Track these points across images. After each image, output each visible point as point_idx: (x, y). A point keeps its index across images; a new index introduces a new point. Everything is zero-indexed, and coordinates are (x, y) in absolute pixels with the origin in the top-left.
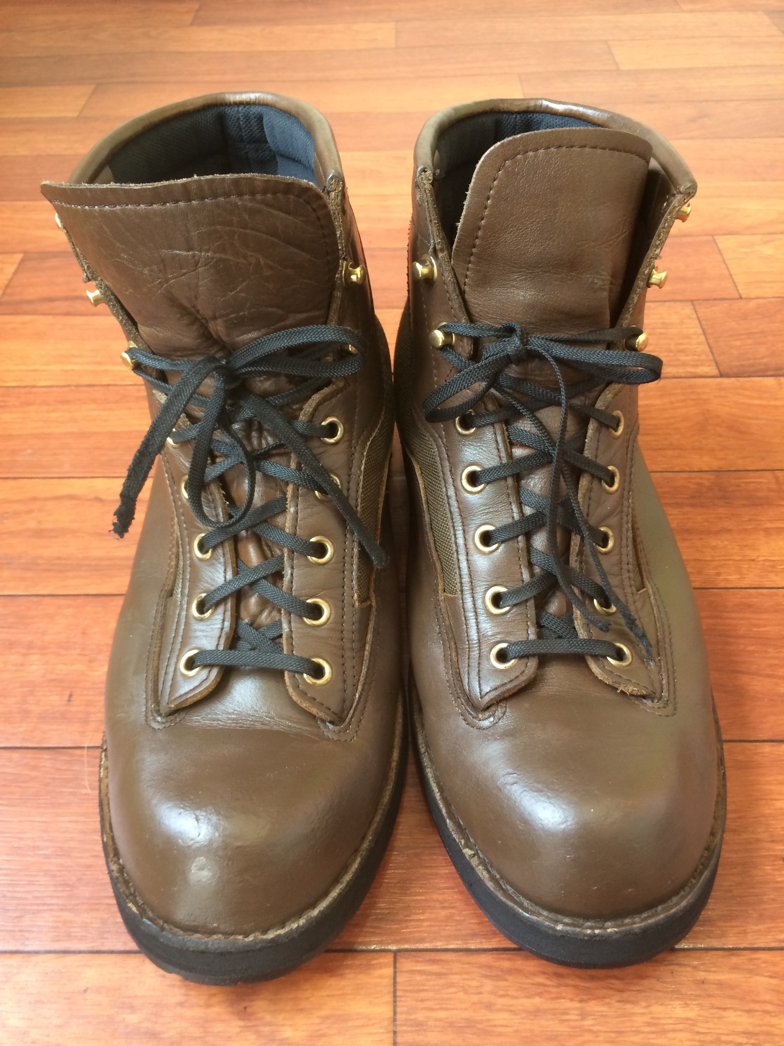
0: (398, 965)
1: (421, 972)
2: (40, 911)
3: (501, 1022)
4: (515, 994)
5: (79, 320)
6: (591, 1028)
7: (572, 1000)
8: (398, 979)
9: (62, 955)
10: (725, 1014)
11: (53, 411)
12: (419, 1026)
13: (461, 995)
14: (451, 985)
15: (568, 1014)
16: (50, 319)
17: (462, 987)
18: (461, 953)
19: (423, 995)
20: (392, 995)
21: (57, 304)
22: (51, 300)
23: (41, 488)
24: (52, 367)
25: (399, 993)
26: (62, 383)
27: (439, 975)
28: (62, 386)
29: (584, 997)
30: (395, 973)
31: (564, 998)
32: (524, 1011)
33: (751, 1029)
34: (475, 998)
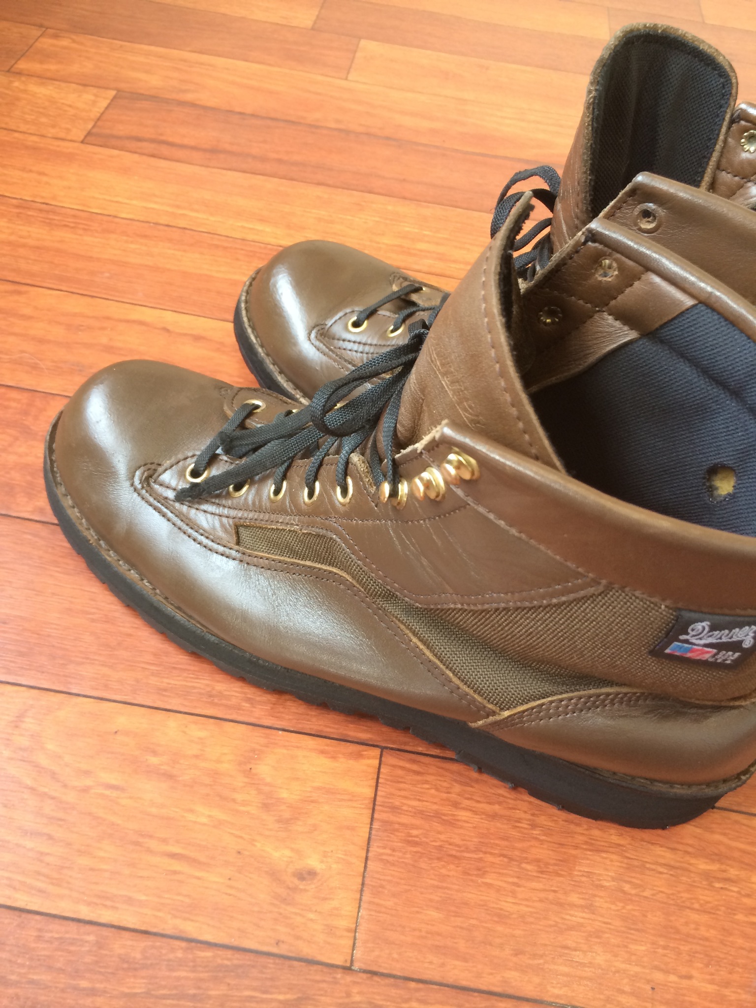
0: (383, 759)
1: (402, 768)
2: (83, 663)
3: (464, 818)
4: (479, 799)
5: (163, 163)
6: (538, 836)
7: (525, 812)
8: (382, 770)
9: (99, 701)
10: (652, 847)
11: (132, 242)
12: (394, 809)
13: (433, 791)
14: (427, 782)
15: (519, 822)
16: (136, 157)
17: (435, 785)
18: (437, 759)
19: (402, 786)
20: (375, 781)
21: (144, 144)
22: (139, 139)
23: (115, 310)
24: (134, 202)
25: (380, 781)
26: (142, 218)
27: (418, 773)
28: (143, 222)
29: (537, 812)
30: (380, 764)
31: (519, 810)
32: (483, 813)
33: (672, 863)
34: (445, 796)
